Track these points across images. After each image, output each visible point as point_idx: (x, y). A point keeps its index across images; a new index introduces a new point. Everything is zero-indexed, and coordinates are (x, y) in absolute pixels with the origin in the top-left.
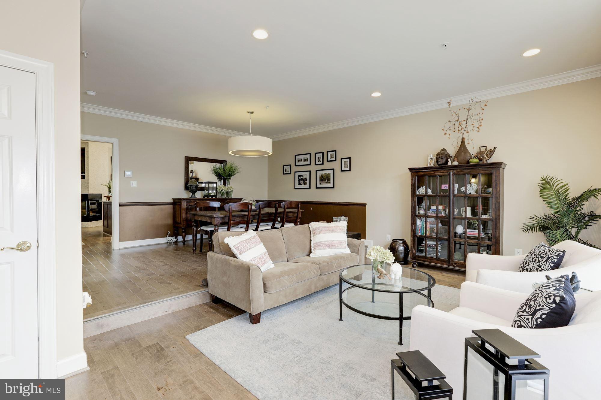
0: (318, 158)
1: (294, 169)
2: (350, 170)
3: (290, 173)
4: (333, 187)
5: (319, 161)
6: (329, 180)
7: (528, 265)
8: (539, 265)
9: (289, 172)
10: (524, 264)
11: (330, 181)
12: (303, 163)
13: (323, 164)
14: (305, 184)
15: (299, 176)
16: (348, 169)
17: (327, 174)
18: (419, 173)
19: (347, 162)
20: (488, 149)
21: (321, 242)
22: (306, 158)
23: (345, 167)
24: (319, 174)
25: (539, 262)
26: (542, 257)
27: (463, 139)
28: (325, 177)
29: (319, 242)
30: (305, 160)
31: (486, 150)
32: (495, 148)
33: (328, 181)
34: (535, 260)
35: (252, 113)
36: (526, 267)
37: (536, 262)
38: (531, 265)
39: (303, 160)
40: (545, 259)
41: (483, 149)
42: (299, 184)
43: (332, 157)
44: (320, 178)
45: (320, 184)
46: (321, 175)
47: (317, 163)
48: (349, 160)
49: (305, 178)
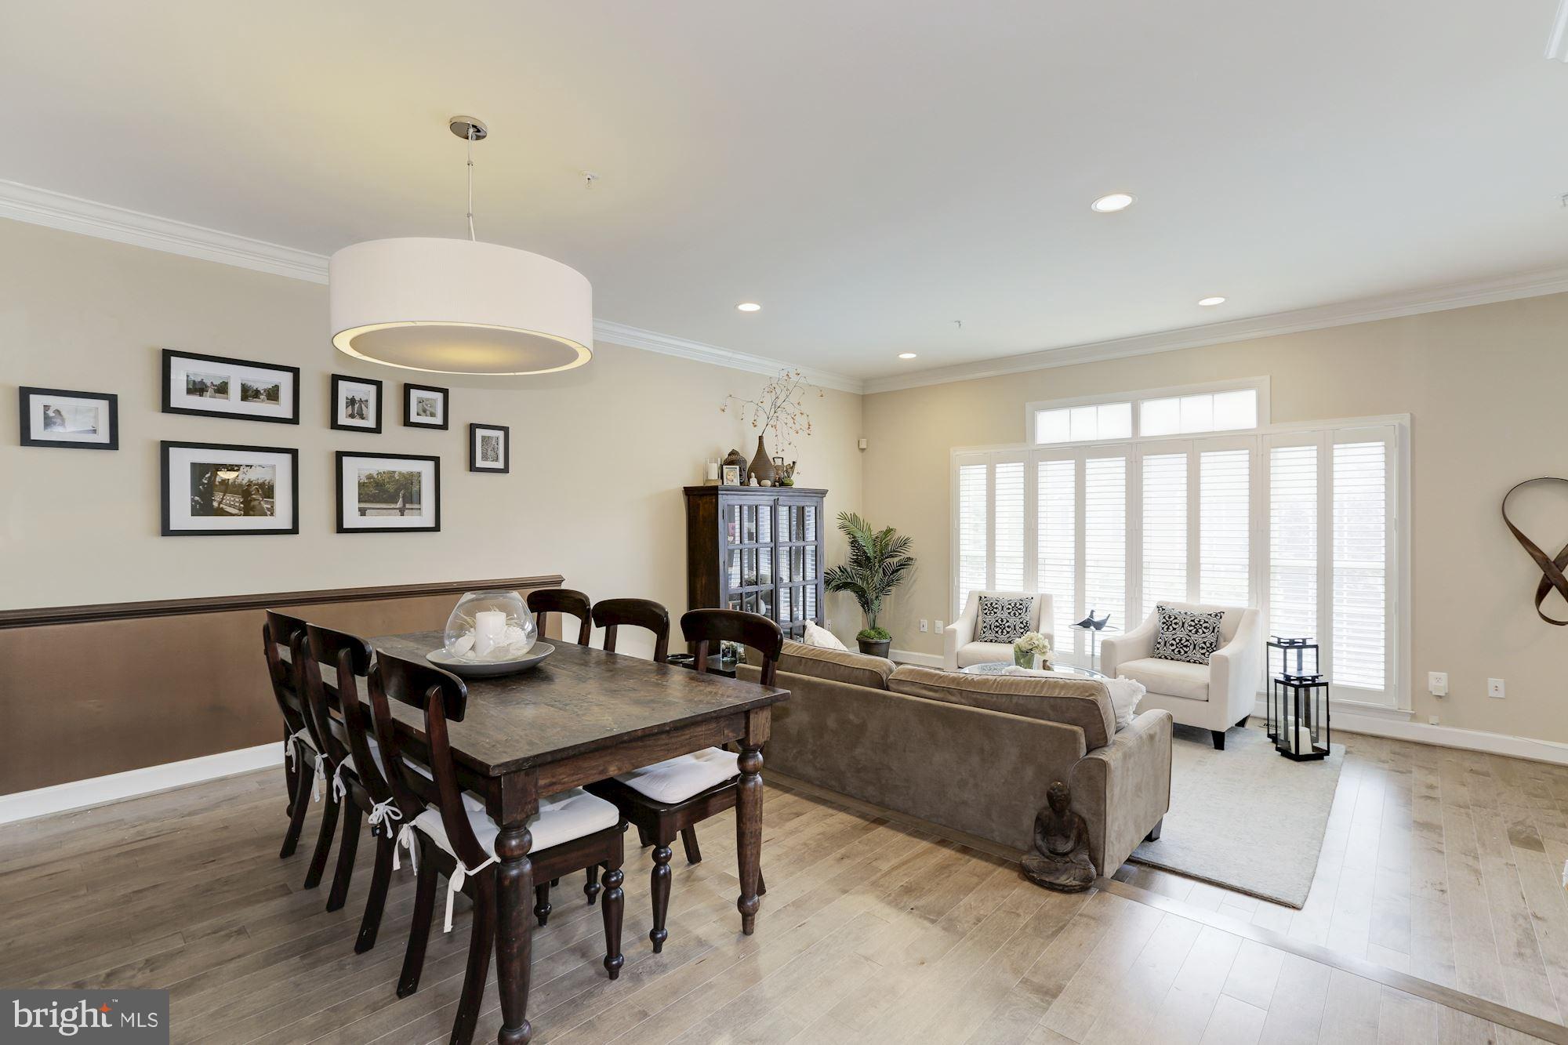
2: (506, 470)
3: (116, 445)
4: (436, 529)
5: (352, 416)
9: (102, 439)
11: (420, 503)
12: (233, 403)
13: (378, 430)
16: (500, 465)
17: (400, 473)
19: (494, 442)
22: (261, 387)
23: (485, 457)
27: (761, 438)
28: (391, 488)
30: (248, 393)
32: (794, 463)
39: (235, 391)
43: (428, 412)
44: (361, 485)
45: (363, 512)
46: (370, 477)
47: (343, 420)
48: (501, 434)
49: (250, 481)
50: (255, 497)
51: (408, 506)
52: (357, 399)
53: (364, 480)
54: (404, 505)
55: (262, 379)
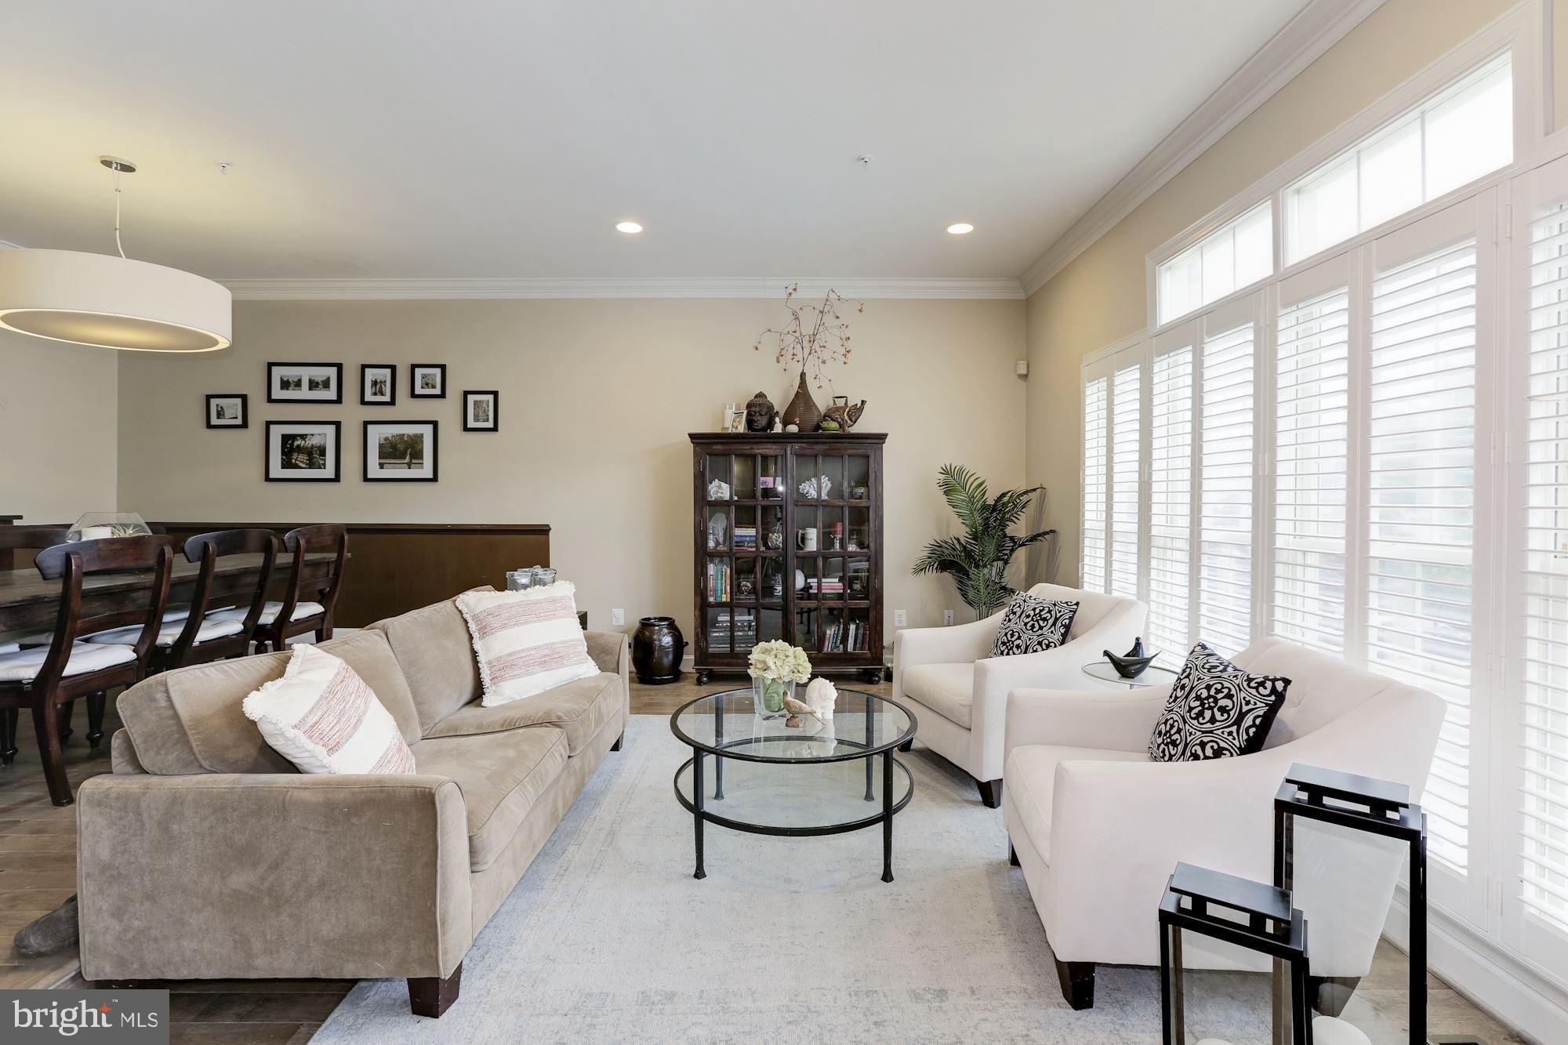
0: (375, 383)
1: (260, 411)
2: (495, 429)
3: (245, 425)
4: (435, 479)
5: (375, 394)
6: (417, 455)
7: (1019, 638)
8: (1042, 634)
9: (239, 421)
10: (1009, 636)
11: (422, 459)
12: (305, 393)
13: (392, 402)
14: (311, 465)
15: (286, 438)
16: (490, 424)
17: (408, 435)
18: (714, 447)
19: (485, 405)
20: (850, 404)
21: (515, 653)
22: (319, 379)
23: (476, 419)
24: (376, 434)
25: (1041, 628)
26: (1045, 619)
27: (803, 375)
28: (401, 447)
29: (510, 655)
30: (313, 385)
31: (846, 404)
32: (863, 402)
33: (411, 459)
34: (1033, 626)
35: (127, 168)
36: (1015, 643)
37: (1035, 630)
38: (1024, 637)
39: (305, 384)
40: (1051, 622)
41: (841, 403)
42: (287, 464)
43: (430, 385)
44: (381, 446)
45: (382, 466)
46: (386, 439)
47: (369, 397)
48: (491, 397)
49: (312, 445)
50: (315, 456)
51: (413, 461)
52: (379, 381)
53: (383, 441)
54: (411, 461)
55: (320, 373)
